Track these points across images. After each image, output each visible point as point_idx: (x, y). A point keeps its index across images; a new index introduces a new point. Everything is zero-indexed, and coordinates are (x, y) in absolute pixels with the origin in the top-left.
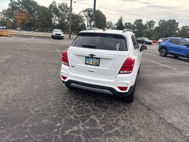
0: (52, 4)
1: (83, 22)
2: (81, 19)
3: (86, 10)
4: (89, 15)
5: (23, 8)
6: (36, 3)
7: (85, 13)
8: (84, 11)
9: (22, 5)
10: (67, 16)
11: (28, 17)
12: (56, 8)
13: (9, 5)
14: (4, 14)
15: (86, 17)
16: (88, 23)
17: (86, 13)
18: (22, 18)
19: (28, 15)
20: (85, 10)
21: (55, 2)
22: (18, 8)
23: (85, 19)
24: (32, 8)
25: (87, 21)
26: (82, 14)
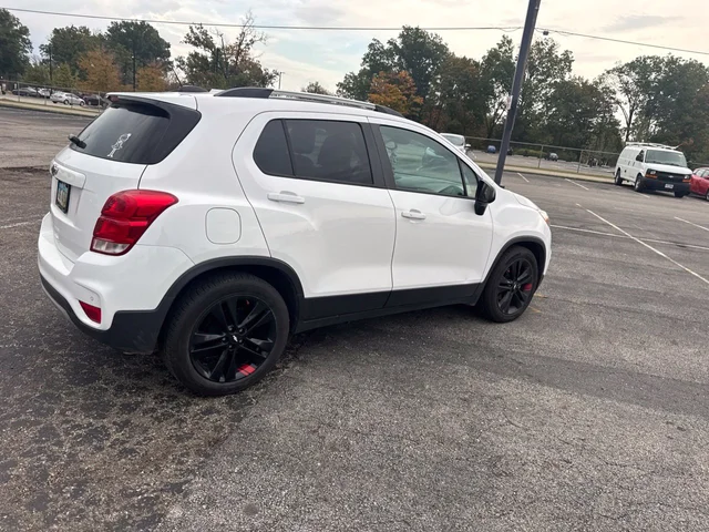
0: (497, 47)
1: (610, 111)
2: (603, 99)
3: (632, 66)
4: (644, 85)
5: (401, 68)
6: (442, 49)
7: (625, 78)
8: (620, 71)
9: (399, 59)
10: (543, 92)
11: (408, 96)
12: (507, 63)
13: (364, 59)
14: (348, 90)
15: (627, 91)
16: (634, 117)
17: (631, 78)
18: (389, 100)
19: (409, 89)
20: (627, 65)
21: (509, 42)
22: (387, 69)
23: (618, 102)
24: (429, 65)
25: (627, 108)
26: (613, 82)
